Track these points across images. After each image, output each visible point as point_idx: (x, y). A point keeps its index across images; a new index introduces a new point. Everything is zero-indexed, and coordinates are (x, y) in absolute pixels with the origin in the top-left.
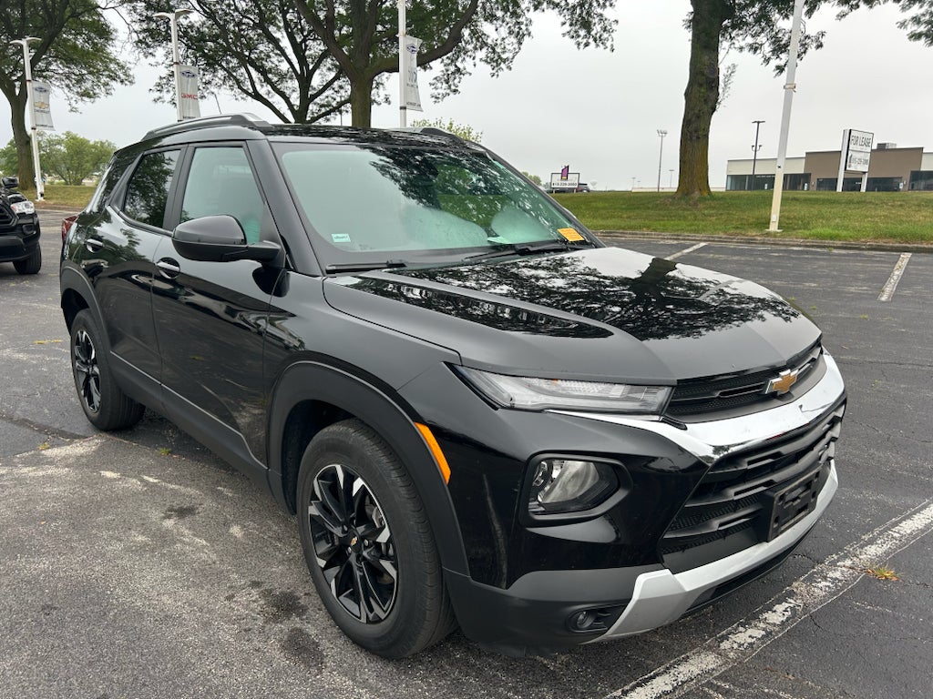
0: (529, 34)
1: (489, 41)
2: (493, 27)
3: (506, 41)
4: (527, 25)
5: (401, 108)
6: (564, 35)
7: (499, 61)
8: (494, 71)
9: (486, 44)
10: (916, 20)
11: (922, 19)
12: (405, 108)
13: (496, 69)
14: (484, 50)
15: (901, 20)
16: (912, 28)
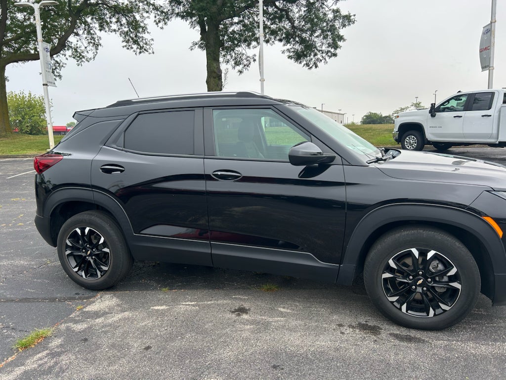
0: (100, 45)
1: (73, 45)
2: (76, 40)
3: (88, 48)
4: (98, 40)
5: (44, 85)
6: (123, 47)
7: (81, 57)
8: (79, 63)
9: (71, 47)
10: (288, 50)
11: (291, 50)
12: (47, 85)
13: (80, 61)
14: (70, 51)
15: (283, 50)
16: (287, 54)
